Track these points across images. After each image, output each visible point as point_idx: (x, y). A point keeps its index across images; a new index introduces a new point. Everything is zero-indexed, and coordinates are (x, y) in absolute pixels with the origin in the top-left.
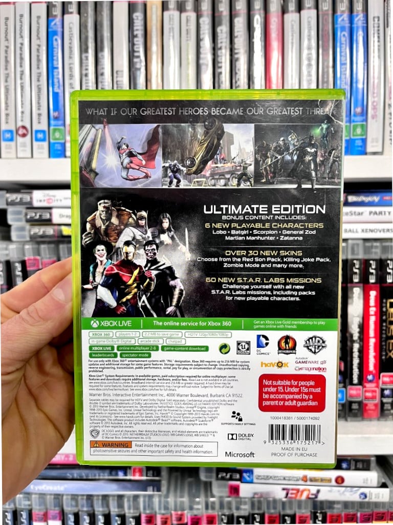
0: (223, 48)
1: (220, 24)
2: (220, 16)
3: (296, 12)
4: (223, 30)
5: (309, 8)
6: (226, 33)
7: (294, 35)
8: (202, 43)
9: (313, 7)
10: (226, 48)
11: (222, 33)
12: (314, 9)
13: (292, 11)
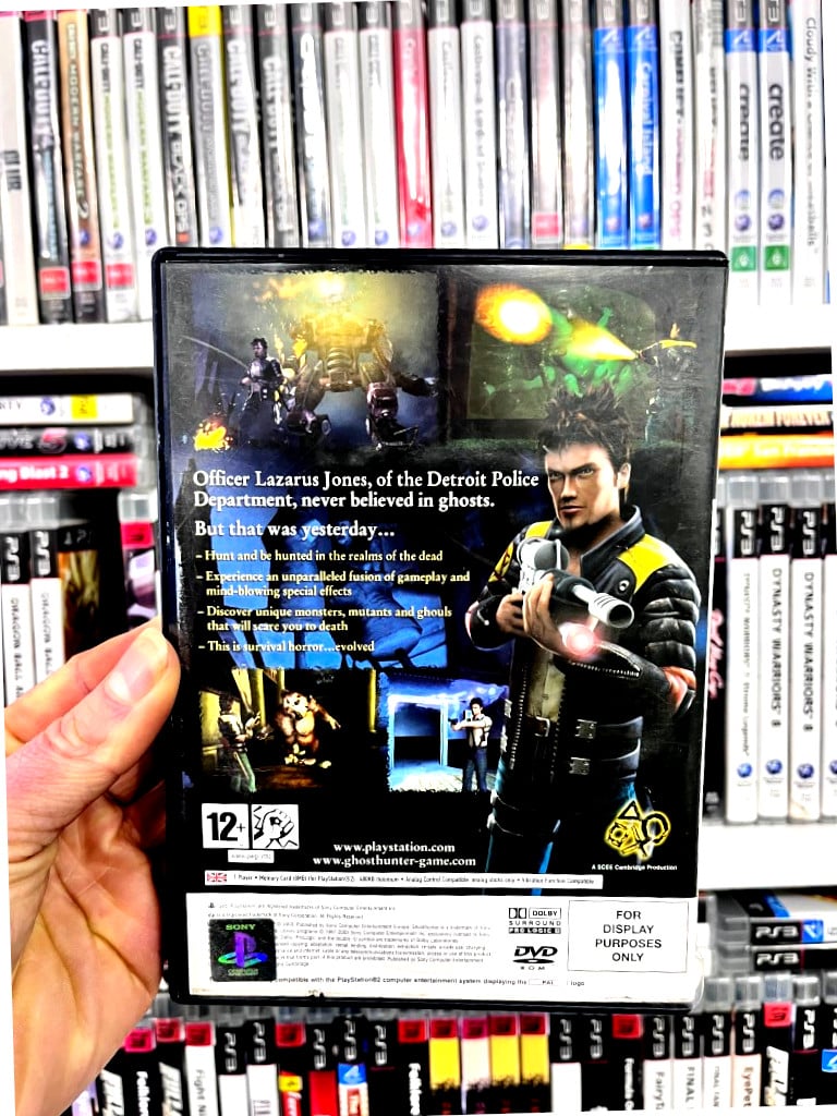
0: (278, 100)
1: (269, 53)
2: (269, 38)
3: (450, 25)
4: (276, 64)
5: (476, 19)
6: (282, 69)
7: (449, 71)
8: (234, 91)
9: (483, 16)
10: (282, 100)
11: (273, 70)
12: (487, 19)
13: (443, 24)
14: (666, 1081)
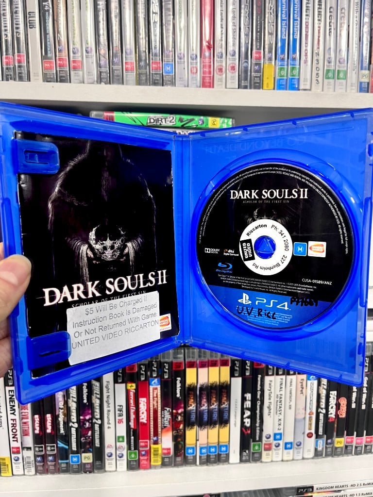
14: (273, 384)
